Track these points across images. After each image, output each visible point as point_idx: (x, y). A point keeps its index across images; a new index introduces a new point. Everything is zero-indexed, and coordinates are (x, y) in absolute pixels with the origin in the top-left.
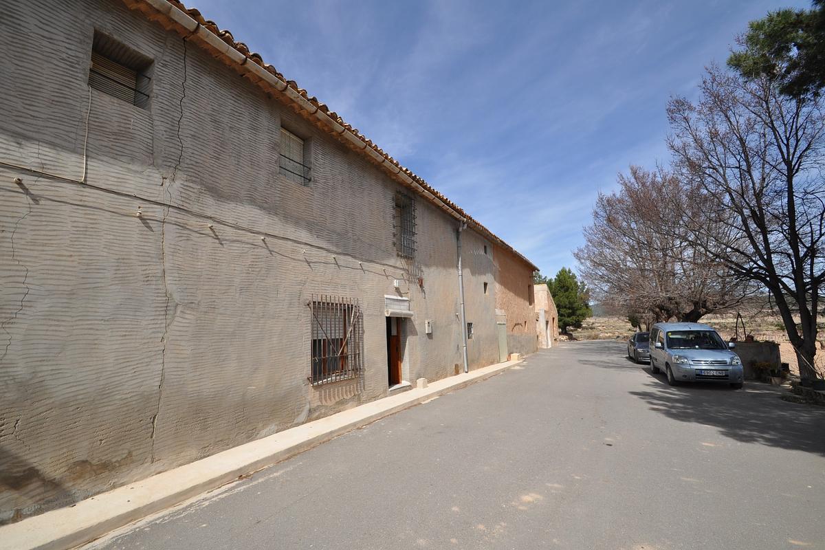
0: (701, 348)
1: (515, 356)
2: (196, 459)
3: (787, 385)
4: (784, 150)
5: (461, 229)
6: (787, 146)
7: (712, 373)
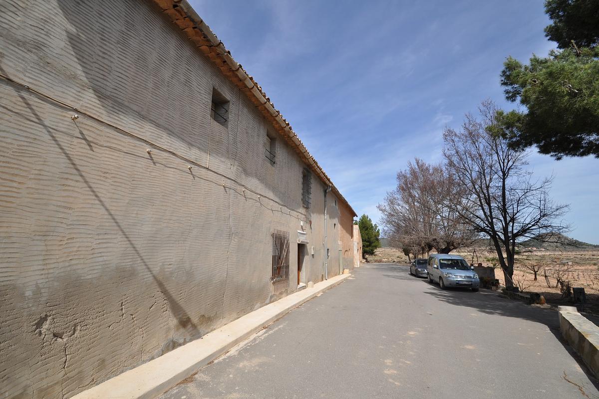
0: (457, 269)
1: (347, 271)
2: (236, 319)
3: (500, 291)
4: (502, 164)
5: (328, 191)
6: (503, 163)
7: (464, 283)
